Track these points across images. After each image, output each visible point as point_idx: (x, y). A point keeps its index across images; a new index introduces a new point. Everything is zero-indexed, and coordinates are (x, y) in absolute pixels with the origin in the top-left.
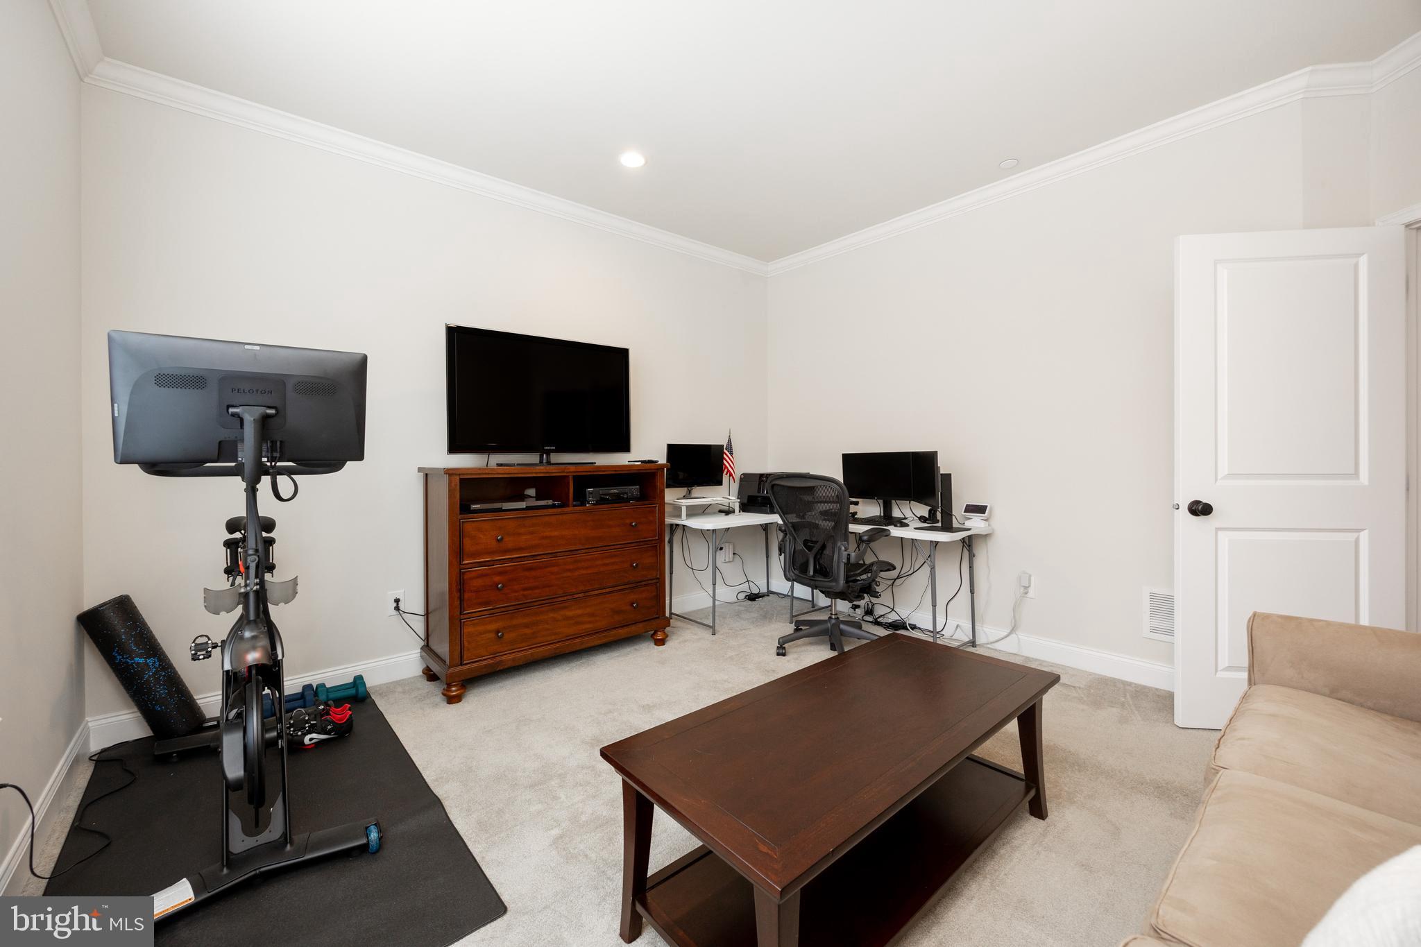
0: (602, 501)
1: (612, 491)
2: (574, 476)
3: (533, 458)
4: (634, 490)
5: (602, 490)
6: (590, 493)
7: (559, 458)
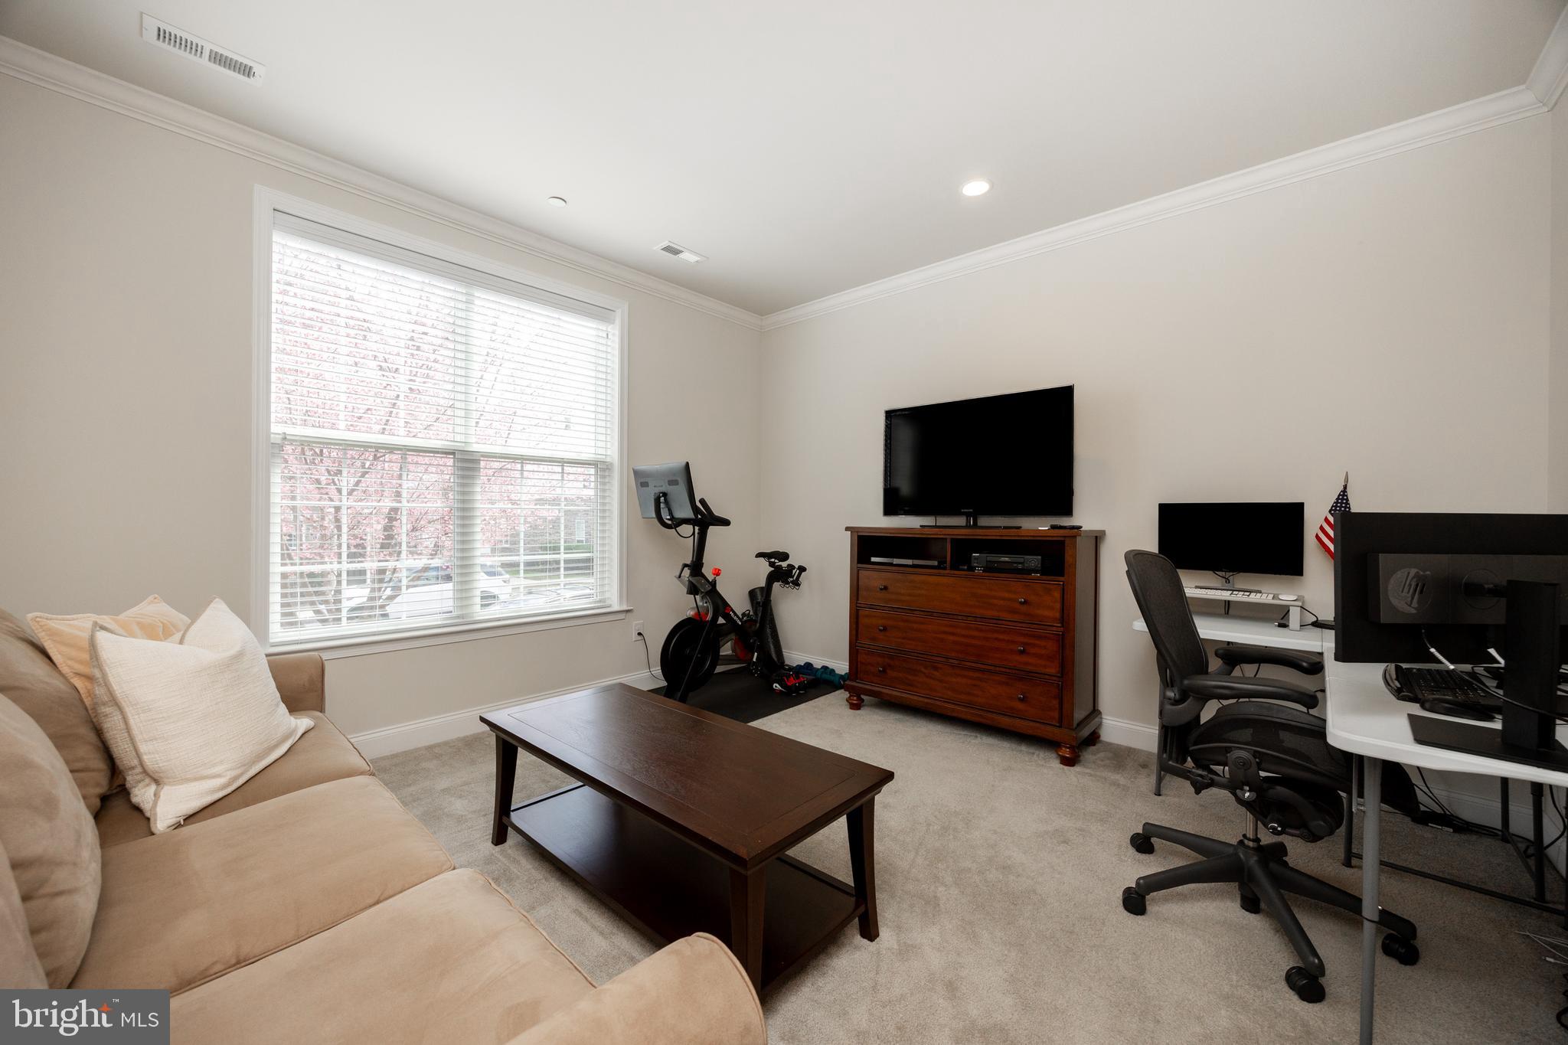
0: (989, 568)
1: (1003, 559)
2: (952, 539)
3: (960, 521)
4: (1034, 561)
5: (993, 557)
6: (976, 558)
7: (984, 521)
